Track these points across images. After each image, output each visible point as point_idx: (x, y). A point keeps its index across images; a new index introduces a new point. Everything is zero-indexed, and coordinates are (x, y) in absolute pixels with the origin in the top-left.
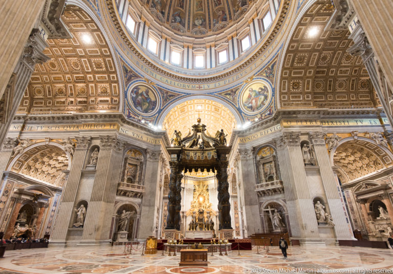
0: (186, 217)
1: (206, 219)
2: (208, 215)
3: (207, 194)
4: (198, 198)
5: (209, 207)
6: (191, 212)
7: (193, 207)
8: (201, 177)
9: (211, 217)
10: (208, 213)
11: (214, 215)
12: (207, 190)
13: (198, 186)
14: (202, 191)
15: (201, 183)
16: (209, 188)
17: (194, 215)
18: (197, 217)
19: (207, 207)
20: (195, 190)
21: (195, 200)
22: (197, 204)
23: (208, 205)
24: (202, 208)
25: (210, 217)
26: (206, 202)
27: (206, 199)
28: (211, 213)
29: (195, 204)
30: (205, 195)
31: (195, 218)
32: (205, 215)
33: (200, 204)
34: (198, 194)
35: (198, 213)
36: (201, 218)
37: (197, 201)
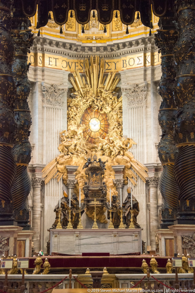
0: (43, 184)
1: (111, 193)
2: (121, 177)
3: (117, 105)
4: (83, 120)
5: (123, 150)
6: (61, 167)
7: (66, 150)
8: (94, 44)
9: (129, 185)
10: (117, 171)
11: (139, 176)
12: (117, 92)
13: (83, 76)
14: (98, 94)
15: (95, 66)
16: (123, 86)
17: (71, 178)
18: (81, 186)
19: (115, 151)
20: (71, 90)
21: (73, 128)
22: (79, 141)
23: (118, 143)
24: (99, 155)
25: (125, 184)
26: (113, 134)
27: (113, 124)
28: (129, 172)
29: (74, 141)
30: (108, 109)
31: (75, 187)
32: (109, 178)
33: (91, 140)
34: (83, 107)
35: (83, 172)
36: (95, 186)
37: (80, 131)
